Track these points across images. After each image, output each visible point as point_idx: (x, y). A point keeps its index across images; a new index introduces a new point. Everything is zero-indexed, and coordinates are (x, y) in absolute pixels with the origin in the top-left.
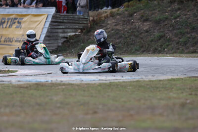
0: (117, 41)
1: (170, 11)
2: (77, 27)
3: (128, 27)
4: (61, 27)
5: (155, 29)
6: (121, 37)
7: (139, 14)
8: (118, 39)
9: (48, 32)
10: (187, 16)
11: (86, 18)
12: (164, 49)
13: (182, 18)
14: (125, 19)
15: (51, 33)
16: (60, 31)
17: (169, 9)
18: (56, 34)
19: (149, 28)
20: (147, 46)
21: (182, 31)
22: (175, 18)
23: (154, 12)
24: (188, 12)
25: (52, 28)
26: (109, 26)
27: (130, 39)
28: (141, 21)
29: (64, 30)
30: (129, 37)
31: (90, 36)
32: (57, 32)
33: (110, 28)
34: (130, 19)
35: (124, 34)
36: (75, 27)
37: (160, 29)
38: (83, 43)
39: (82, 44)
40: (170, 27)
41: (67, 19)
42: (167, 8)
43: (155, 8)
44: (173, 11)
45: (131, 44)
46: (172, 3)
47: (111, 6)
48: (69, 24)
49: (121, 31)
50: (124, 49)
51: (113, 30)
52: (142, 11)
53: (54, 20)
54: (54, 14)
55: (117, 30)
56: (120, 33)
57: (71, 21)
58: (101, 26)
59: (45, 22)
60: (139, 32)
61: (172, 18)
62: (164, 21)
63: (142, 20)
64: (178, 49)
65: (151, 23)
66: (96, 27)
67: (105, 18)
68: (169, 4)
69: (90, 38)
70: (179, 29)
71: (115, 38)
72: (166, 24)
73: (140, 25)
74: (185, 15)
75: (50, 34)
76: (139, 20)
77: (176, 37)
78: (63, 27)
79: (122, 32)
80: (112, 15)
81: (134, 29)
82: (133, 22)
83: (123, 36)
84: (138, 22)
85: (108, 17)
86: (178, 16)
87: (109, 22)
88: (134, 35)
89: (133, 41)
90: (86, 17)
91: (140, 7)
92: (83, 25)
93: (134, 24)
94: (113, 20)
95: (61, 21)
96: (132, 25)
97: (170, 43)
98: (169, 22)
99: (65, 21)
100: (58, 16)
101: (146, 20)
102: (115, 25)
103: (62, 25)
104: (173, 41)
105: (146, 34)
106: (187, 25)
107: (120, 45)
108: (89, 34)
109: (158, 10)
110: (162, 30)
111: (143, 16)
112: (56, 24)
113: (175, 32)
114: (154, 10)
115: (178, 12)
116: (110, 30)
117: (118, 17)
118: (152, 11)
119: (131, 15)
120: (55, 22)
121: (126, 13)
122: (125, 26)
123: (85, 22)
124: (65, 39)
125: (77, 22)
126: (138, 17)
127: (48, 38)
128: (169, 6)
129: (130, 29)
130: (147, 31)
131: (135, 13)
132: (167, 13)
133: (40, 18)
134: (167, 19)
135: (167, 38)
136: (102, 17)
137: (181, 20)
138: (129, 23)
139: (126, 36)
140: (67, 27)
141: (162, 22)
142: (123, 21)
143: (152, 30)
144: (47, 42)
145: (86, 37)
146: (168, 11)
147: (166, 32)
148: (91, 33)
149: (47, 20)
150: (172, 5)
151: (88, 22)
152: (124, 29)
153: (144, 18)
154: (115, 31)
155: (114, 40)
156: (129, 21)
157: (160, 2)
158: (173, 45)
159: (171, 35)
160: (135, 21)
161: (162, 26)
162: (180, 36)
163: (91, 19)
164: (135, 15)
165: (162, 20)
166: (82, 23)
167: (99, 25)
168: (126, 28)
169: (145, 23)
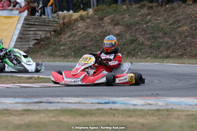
0: (89, 44)
1: (140, 16)
2: (48, 29)
3: (99, 30)
4: (32, 29)
5: (127, 33)
6: (92, 40)
7: (110, 19)
8: (89, 42)
9: (20, 33)
10: (158, 21)
11: (56, 21)
12: (138, 53)
13: (153, 23)
14: (95, 23)
15: (23, 34)
16: (32, 33)
17: (139, 14)
18: (28, 36)
19: (120, 32)
20: (120, 49)
21: (154, 35)
22: (146, 23)
23: (124, 16)
24: (159, 17)
25: (24, 30)
26: (79, 29)
27: (102, 42)
28: (111, 25)
29: (36, 32)
30: (100, 40)
31: (61, 38)
32: (29, 34)
33: (81, 31)
34: (101, 22)
35: (95, 37)
36: (45, 29)
37: (131, 33)
39: (54, 46)
40: (142, 31)
41: (39, 22)
42: (137, 13)
43: (125, 12)
44: (143, 16)
46: (141, 8)
48: (40, 27)
49: (91, 34)
51: (84, 33)
52: (112, 16)
53: (26, 22)
54: (26, 16)
55: (88, 33)
56: (91, 36)
57: (42, 24)
58: (71, 29)
59: (17, 24)
61: (143, 22)
62: (135, 26)
63: (113, 24)
64: (152, 53)
65: (121, 27)
66: (67, 30)
67: (75, 21)
68: (139, 9)
69: (61, 41)
70: (151, 33)
71: (86, 41)
72: (137, 29)
73: (110, 29)
75: (21, 36)
76: (109, 24)
77: (148, 41)
78: (35, 29)
79: (94, 35)
80: (82, 18)
82: (103, 26)
83: (95, 39)
84: (108, 26)
85: (78, 20)
86: (150, 21)
87: (79, 25)
90: (57, 20)
91: (110, 11)
93: (105, 28)
94: (84, 24)
95: (33, 23)
96: (103, 28)
97: (143, 47)
98: (140, 26)
99: (36, 23)
100: (30, 18)
101: (117, 24)
102: (86, 29)
103: (33, 27)
104: (146, 45)
106: (159, 30)
107: (93, 47)
108: (60, 36)
109: (127, 15)
110: (133, 34)
111: (113, 20)
112: (28, 26)
113: (147, 36)
114: (124, 14)
115: (149, 17)
116: (81, 33)
117: (88, 20)
118: (121, 15)
119: (101, 19)
120: (27, 24)
121: (96, 16)
122: (96, 29)
123: (55, 25)
124: (36, 41)
125: (48, 24)
126: (109, 21)
127: (20, 40)
128: (139, 11)
129: (101, 33)
130: (118, 35)
131: (105, 17)
132: (138, 17)
133: (11, 20)
134: (138, 23)
135: (139, 42)
136: (72, 20)
137: (152, 25)
138: (100, 26)
139: (98, 39)
140: (39, 29)
141: (132, 26)
142: (93, 24)
143: (124, 34)
144: (19, 44)
145: (57, 39)
146: (138, 16)
147: (138, 36)
148: (62, 36)
149: (19, 22)
150: (142, 10)
151: (58, 25)
152: (95, 32)
153: (115, 22)
154: (86, 35)
155: (86, 43)
156: (100, 25)
157: (129, 7)
158: (146, 49)
159: (143, 39)
160: (105, 25)
161: (134, 30)
162: (153, 41)
163: (61, 21)
164: (105, 19)
165: (132, 25)
166: (52, 26)
167: (69, 28)
168: (97, 31)
169: (116, 27)
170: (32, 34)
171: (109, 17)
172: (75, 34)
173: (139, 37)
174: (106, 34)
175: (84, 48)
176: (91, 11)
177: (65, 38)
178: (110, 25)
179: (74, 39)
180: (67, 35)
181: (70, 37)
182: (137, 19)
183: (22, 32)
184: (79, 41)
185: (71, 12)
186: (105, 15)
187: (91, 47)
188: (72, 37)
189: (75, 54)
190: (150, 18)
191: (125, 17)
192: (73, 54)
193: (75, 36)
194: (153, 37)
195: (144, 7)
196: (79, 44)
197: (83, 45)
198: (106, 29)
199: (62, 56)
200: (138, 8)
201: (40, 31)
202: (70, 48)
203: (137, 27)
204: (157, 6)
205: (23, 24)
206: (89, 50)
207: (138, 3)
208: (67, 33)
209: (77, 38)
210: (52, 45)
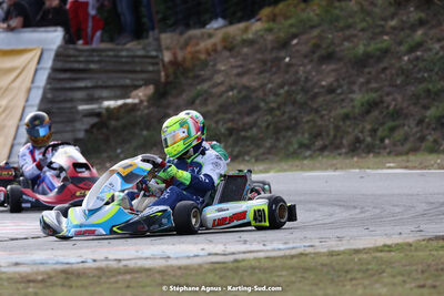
0: (247, 120)
1: (394, 28)
2: (128, 82)
3: (277, 79)
4: (81, 84)
5: (354, 83)
6: (255, 109)
7: (308, 41)
8: (248, 114)
11: (152, 57)
12: (382, 140)
13: (430, 50)
15: (54, 102)
16: (80, 95)
17: (393, 23)
18: (68, 105)
19: (337, 80)
21: (430, 86)
22: (412, 50)
23: (348, 32)
25: (58, 89)
26: (219, 78)
27: (284, 113)
28: (311, 61)
29: (91, 92)
30: (279, 108)
32: (71, 100)
33: (222, 83)
34: (281, 54)
35: (263, 100)
36: (122, 82)
37: (368, 82)
38: (148, 129)
39: (145, 133)
40: (398, 75)
41: (99, 62)
43: (350, 20)
44: (402, 30)
45: (288, 128)
46: (400, 5)
48: (104, 76)
49: (255, 90)
50: (268, 144)
51: (231, 88)
52: (315, 32)
53: (59, 65)
54: (60, 47)
55: (246, 88)
56: (254, 95)
57: (110, 67)
58: (194, 77)
59: (36, 70)
61: (402, 48)
62: (379, 60)
63: (315, 57)
64: (422, 139)
66: (184, 81)
67: (208, 54)
70: (423, 80)
71: (239, 113)
72: (385, 69)
74: (439, 40)
75: (50, 106)
76: (306, 56)
77: (415, 105)
78: (89, 84)
79: (260, 93)
80: (230, 46)
81: (294, 83)
82: (289, 65)
83: (262, 104)
84: (304, 65)
85: (215, 50)
86: (421, 44)
88: (294, 103)
89: (290, 118)
90: (154, 53)
91: (310, 20)
92: (145, 76)
93: (292, 70)
94: (232, 60)
95: (81, 66)
96: (287, 72)
97: (400, 122)
98: (393, 61)
99: (92, 66)
100: (71, 52)
101: (328, 57)
102: (240, 75)
103: (84, 79)
104: (407, 116)
105: (329, 97)
107: (255, 130)
108: (164, 102)
110: (372, 85)
111: (316, 47)
112: (67, 75)
113: (411, 89)
114: (349, 27)
115: (420, 32)
116: (222, 88)
117: (245, 50)
118: (342, 29)
119: (284, 45)
120: (64, 72)
121: (270, 37)
122: (267, 75)
123: (151, 68)
124: (95, 120)
125: (127, 68)
126: (305, 49)
129: (282, 85)
130: (331, 90)
131: (294, 37)
132: (388, 34)
133: (19, 61)
134: (386, 52)
135: (387, 107)
137: (426, 55)
138: (278, 66)
139: (273, 105)
140: (100, 83)
142: (260, 61)
146: (387, 29)
147: (386, 89)
148: (171, 99)
149: (42, 64)
150: (402, 12)
151: (160, 67)
152: (263, 86)
153: (322, 52)
154: (239, 93)
155: (237, 117)
156: (277, 62)
158: (406, 128)
159: (400, 99)
160: (295, 61)
162: (426, 101)
163: (168, 57)
164: (295, 42)
165: (372, 57)
166: (142, 72)
167: (191, 75)
168: (270, 81)
169: (324, 67)
170: (83, 100)
172: (206, 91)
173: (388, 94)
174: (295, 88)
175: (231, 132)
177: (179, 104)
178: (306, 61)
180: (184, 97)
181: (192, 102)
182: (386, 38)
184: (218, 112)
186: (294, 30)
187: (251, 128)
188: (197, 101)
190: (424, 35)
193: (206, 99)
194: (428, 91)
197: (229, 125)
198: (296, 73)
201: (106, 87)
205: (54, 70)
206: (245, 138)
208: (182, 91)
210: (142, 130)
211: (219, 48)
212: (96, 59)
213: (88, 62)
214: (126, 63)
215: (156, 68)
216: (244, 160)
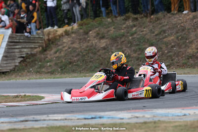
0: (75, 59)
1: (125, 28)
2: (33, 46)
3: (85, 45)
4: (18, 47)
5: (113, 46)
6: (78, 55)
7: (95, 32)
8: (76, 57)
9: (5, 52)
13: (139, 35)
14: (81, 37)
15: (8, 53)
16: (17, 50)
17: (124, 26)
18: (13, 54)
19: (106, 45)
20: (107, 63)
21: (140, 47)
22: (132, 35)
23: (109, 29)
24: (144, 28)
25: (9, 49)
26: (65, 45)
27: (88, 57)
28: (97, 39)
29: (21, 49)
30: (87, 54)
31: (47, 55)
32: (14, 52)
34: (86, 37)
35: (81, 52)
36: (31, 46)
37: (118, 46)
38: (41, 61)
39: (40, 63)
40: (128, 43)
42: (122, 25)
43: (110, 25)
44: (128, 28)
45: (90, 62)
46: (126, 20)
47: (57, 25)
48: (25, 44)
50: (84, 67)
51: (69, 48)
52: (97, 29)
53: (10, 40)
54: (11, 34)
55: (74, 48)
56: (77, 50)
57: (27, 41)
58: (56, 45)
59: (2, 42)
60: (96, 49)
61: (129, 34)
62: (121, 38)
63: (98, 37)
64: (139, 65)
65: (107, 40)
66: (52, 45)
67: (60, 37)
69: (47, 57)
70: (137, 45)
71: (73, 56)
73: (96, 43)
74: (142, 32)
75: (7, 54)
76: (95, 37)
77: (135, 53)
78: (20, 47)
79: (80, 50)
80: (67, 33)
81: (91, 46)
82: (89, 40)
83: (81, 53)
84: (94, 40)
85: (63, 36)
86: (135, 33)
87: (64, 41)
88: (92, 53)
89: (91, 58)
90: (41, 37)
91: (95, 25)
92: (38, 44)
93: (90, 42)
94: (69, 39)
95: (18, 41)
96: (88, 42)
97: (130, 59)
98: (126, 39)
99: (21, 41)
100: (14, 36)
101: (103, 38)
102: (72, 44)
103: (18, 45)
104: (133, 57)
105: (104, 51)
106: (145, 42)
107: (79, 62)
108: (45, 53)
109: (113, 28)
110: (119, 47)
111: (98, 34)
112: (13, 44)
113: (133, 48)
114: (109, 27)
115: (134, 29)
116: (66, 48)
117: (73, 35)
118: (106, 28)
119: (87, 33)
120: (12, 42)
121: (81, 31)
122: (82, 44)
123: (40, 42)
124: (22, 59)
126: (94, 35)
127: (5, 58)
128: (124, 23)
129: (87, 47)
130: (104, 48)
131: (90, 31)
134: (123, 35)
135: (126, 54)
136: (57, 36)
137: (138, 37)
138: (85, 41)
139: (84, 54)
140: (24, 47)
141: (118, 39)
142: (79, 39)
143: (110, 47)
144: (5, 62)
145: (43, 56)
146: (123, 28)
147: (124, 48)
148: (48, 52)
149: (4, 40)
150: (127, 22)
151: (43, 41)
152: (81, 47)
153: (100, 36)
154: (72, 50)
155: (72, 58)
156: (85, 39)
157: (114, 19)
158: (133, 61)
159: (130, 52)
160: (91, 39)
161: (119, 43)
162: (139, 52)
163: (46, 38)
164: (91, 32)
166: (37, 43)
167: (54, 44)
168: (83, 46)
169: (101, 41)
170: (18, 52)
171: (94, 31)
172: (61, 49)
173: (125, 50)
174: (92, 48)
175: (70, 63)
176: (75, 26)
177: (51, 54)
178: (95, 39)
179: (60, 55)
180: (53, 51)
181: (56, 53)
182: (123, 31)
183: (6, 50)
184: (65, 56)
185: (56, 27)
186: (90, 29)
187: (77, 61)
188: (58, 53)
189: (62, 70)
190: (136, 30)
191: (111, 30)
192: (59, 70)
193: (61, 52)
194: (140, 49)
195: (129, 18)
196: (65, 59)
197: (69, 60)
198: (92, 43)
199: (48, 72)
200: (123, 20)
201: (26, 48)
202: (56, 64)
203: (123, 40)
204: (142, 17)
205: (8, 42)
206: (75, 65)
207: (122, 15)
208: (52, 49)
209: (63, 54)
210: (38, 62)
211: (64, 34)
212: (22, 38)
213: (20, 39)
214: (32, 40)
215: (42, 41)
216: (76, 73)
